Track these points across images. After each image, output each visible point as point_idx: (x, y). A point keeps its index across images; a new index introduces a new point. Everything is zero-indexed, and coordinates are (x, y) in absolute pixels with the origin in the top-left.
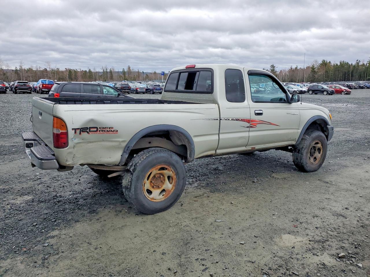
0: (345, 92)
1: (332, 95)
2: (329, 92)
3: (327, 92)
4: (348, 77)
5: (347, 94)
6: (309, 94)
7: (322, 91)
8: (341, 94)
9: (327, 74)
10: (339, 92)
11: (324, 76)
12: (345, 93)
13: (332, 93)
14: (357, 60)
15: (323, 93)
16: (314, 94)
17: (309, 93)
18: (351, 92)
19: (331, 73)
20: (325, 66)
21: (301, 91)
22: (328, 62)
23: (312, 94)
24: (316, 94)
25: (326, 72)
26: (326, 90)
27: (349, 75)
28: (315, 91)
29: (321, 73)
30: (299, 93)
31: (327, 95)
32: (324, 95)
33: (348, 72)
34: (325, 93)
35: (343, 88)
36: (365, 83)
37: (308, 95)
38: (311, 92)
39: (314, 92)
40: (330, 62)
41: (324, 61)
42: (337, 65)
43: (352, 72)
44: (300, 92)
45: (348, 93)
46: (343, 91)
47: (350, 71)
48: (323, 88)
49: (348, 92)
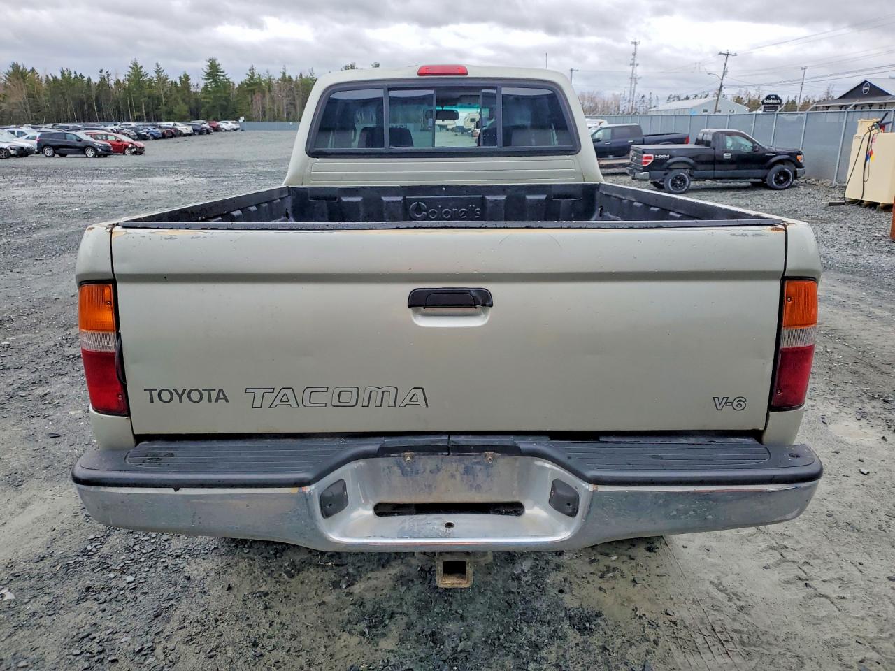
0: (131, 148)
1: (105, 156)
2: (100, 150)
3: (95, 149)
4: (91, 110)
5: (135, 153)
6: (43, 156)
7: (81, 149)
8: (124, 154)
9: (34, 101)
10: (120, 149)
11: (28, 107)
12: (133, 150)
13: (107, 151)
14: (101, 71)
15: (85, 154)
16: (57, 155)
17: (43, 153)
18: (143, 148)
19: (44, 100)
20: (22, 80)
21: (22, 148)
22: (29, 70)
23: (53, 156)
24: (63, 155)
25: (30, 96)
26: (92, 145)
27: (90, 106)
28: (61, 149)
29: (18, 97)
30: (16, 154)
31: (94, 157)
32: (87, 159)
33: (88, 99)
34: (90, 153)
35: (126, 139)
36: (149, 127)
37: (43, 159)
38: (48, 151)
39: (57, 151)
40: (33, 70)
41: (15, 67)
42: (55, 79)
43: (97, 99)
44: (18, 152)
45: (139, 152)
46: (126, 147)
47: (91, 96)
48: (80, 140)
49: (138, 150)
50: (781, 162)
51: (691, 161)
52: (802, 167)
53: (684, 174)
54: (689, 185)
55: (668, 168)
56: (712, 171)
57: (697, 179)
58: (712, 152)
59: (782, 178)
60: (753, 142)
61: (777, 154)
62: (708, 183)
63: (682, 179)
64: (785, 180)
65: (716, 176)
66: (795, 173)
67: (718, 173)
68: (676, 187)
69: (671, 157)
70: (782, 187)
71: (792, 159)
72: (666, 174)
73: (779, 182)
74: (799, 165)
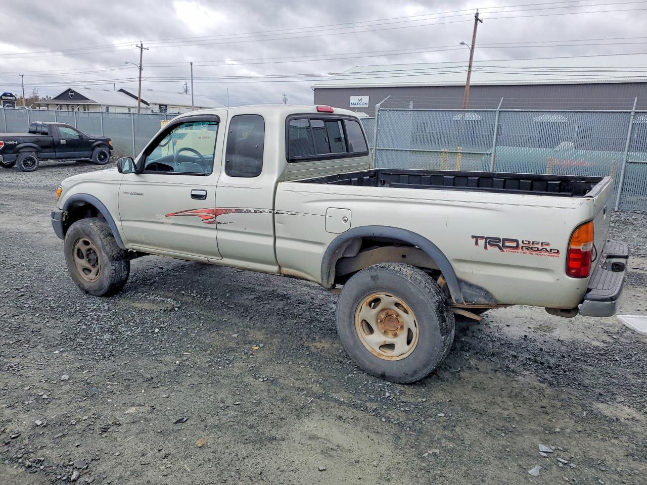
50: (99, 146)
51: (35, 145)
52: (113, 149)
53: (33, 155)
54: (38, 163)
55: (17, 151)
56: (54, 153)
57: (43, 159)
58: (51, 138)
59: (103, 157)
60: (78, 132)
61: (97, 140)
62: (52, 162)
63: (31, 159)
64: (104, 158)
65: (57, 156)
66: (110, 152)
67: (58, 154)
68: (28, 166)
69: (19, 144)
70: (104, 163)
71: (105, 143)
72: (17, 156)
73: (101, 160)
74: (111, 148)
